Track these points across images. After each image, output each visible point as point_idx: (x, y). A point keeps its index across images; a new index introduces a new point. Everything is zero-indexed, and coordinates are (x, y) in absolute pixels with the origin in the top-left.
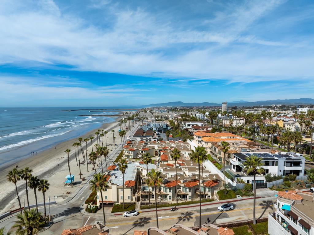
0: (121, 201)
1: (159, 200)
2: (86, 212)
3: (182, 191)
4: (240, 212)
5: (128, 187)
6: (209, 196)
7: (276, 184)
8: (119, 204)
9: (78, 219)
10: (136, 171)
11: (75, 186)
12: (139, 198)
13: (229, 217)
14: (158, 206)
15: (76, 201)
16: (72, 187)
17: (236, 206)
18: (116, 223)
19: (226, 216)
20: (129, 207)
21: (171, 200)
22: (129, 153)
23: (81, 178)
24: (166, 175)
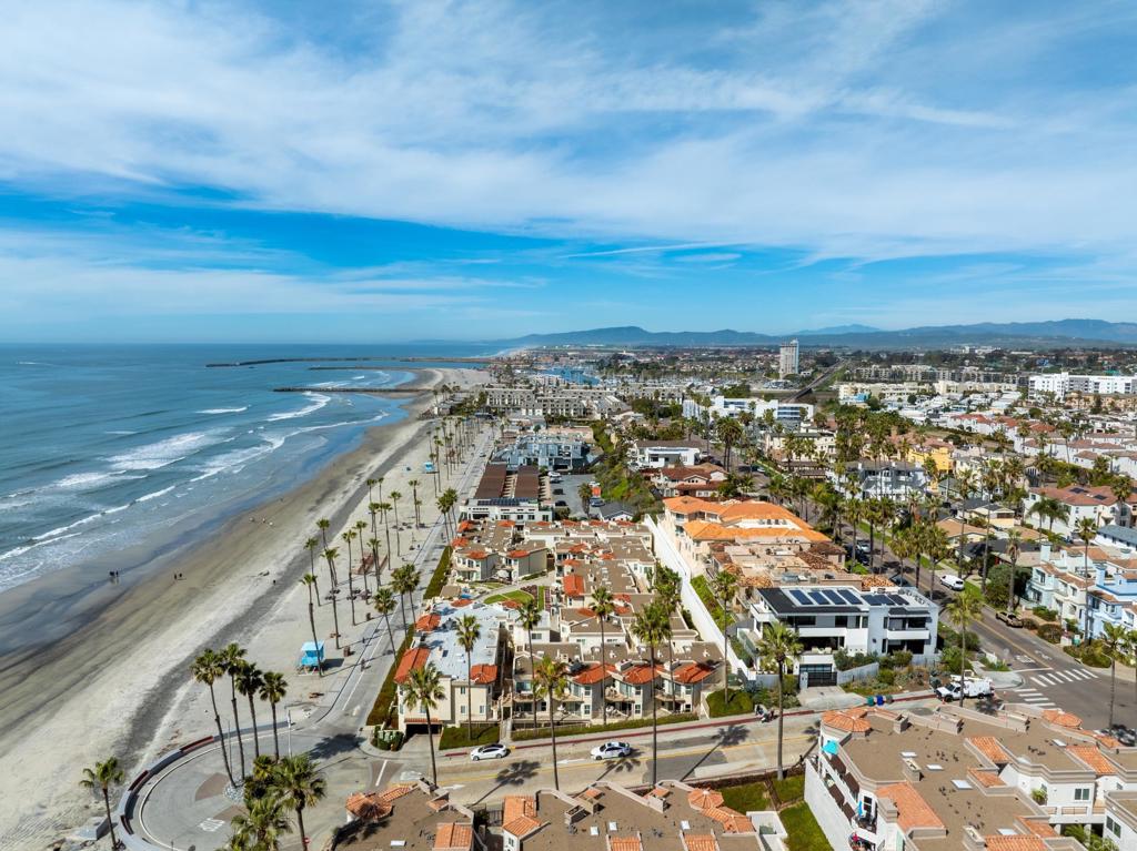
0: (461, 718)
1: (558, 715)
2: (374, 748)
3: (618, 691)
4: (755, 750)
5: (478, 684)
6: (688, 706)
7: (860, 677)
8: (457, 726)
9: (357, 767)
10: (497, 634)
11: (326, 673)
12: (507, 710)
13: (726, 762)
14: (557, 730)
15: (341, 717)
16: (321, 676)
17: (749, 734)
18: (453, 777)
19: (720, 759)
20: (483, 735)
21: (589, 716)
22: (470, 564)
23: (338, 648)
24: (578, 646)
